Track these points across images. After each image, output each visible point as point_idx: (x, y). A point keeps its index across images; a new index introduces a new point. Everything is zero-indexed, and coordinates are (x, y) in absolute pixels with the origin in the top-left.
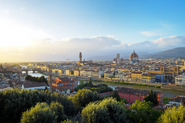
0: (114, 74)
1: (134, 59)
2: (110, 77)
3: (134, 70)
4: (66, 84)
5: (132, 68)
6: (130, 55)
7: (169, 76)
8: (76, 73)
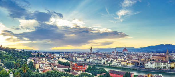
0: (111, 62)
1: (125, 52)
2: (108, 64)
3: (123, 60)
4: (80, 67)
5: (122, 58)
6: (123, 49)
7: (142, 63)
8: (88, 60)
